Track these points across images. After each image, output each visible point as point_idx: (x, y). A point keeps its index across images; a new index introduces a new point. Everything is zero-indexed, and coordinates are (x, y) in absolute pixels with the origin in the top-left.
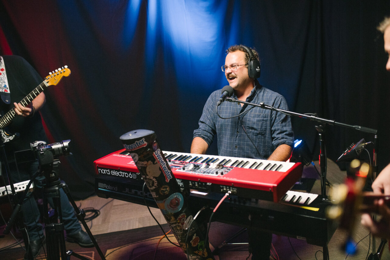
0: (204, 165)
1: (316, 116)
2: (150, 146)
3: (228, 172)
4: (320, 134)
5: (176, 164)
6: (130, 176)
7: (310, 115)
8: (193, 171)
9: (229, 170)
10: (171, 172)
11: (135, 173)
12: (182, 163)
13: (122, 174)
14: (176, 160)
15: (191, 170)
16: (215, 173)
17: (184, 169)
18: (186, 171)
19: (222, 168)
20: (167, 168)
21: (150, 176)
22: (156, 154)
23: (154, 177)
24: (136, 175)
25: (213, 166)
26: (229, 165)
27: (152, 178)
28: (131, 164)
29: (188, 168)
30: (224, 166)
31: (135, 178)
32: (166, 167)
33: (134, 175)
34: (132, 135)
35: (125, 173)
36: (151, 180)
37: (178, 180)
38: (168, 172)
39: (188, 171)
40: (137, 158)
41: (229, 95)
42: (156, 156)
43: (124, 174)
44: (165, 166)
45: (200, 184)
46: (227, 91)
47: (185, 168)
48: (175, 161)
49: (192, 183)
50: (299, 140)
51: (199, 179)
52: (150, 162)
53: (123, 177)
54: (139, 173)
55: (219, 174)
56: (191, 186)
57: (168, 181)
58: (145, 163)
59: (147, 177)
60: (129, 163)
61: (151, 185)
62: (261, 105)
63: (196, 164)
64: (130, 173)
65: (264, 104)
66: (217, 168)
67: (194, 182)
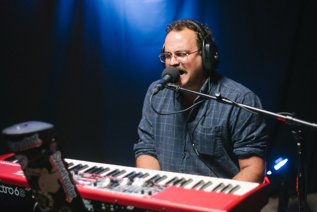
0: (126, 180)
1: (294, 117)
2: (46, 145)
3: (158, 191)
4: (299, 144)
5: (85, 177)
6: (17, 192)
7: (286, 115)
8: (109, 188)
9: (161, 189)
10: (76, 189)
11: (24, 188)
12: (94, 177)
13: (5, 189)
14: (86, 172)
15: (105, 187)
16: (140, 193)
17: (95, 184)
18: (99, 188)
19: (151, 186)
20: (69, 180)
21: (44, 191)
22: (55, 159)
23: (50, 193)
24: (25, 191)
25: (138, 183)
26: (162, 183)
27: (46, 194)
28: (18, 174)
29: (101, 185)
30: (155, 184)
31: (23, 195)
32: (67, 180)
33: (22, 191)
34: (21, 127)
35: (9, 188)
36: (44, 196)
37: (86, 202)
38: (70, 188)
39: (101, 188)
40: (26, 162)
41: (173, 80)
42: (54, 161)
43: (7, 189)
44: (67, 177)
45: (117, 207)
46: (169, 74)
47: (98, 183)
48: (84, 174)
49: (105, 206)
50: (284, 159)
51: (116, 200)
52: (45, 170)
53: (6, 193)
54: (30, 189)
55: (146, 194)
56: (103, 210)
57: (70, 200)
58: (37, 171)
59: (40, 192)
60: (16, 174)
61: (44, 204)
62: (216, 97)
63: (114, 179)
64: (17, 188)
65: (221, 95)
66: (145, 186)
67: (110, 204)
